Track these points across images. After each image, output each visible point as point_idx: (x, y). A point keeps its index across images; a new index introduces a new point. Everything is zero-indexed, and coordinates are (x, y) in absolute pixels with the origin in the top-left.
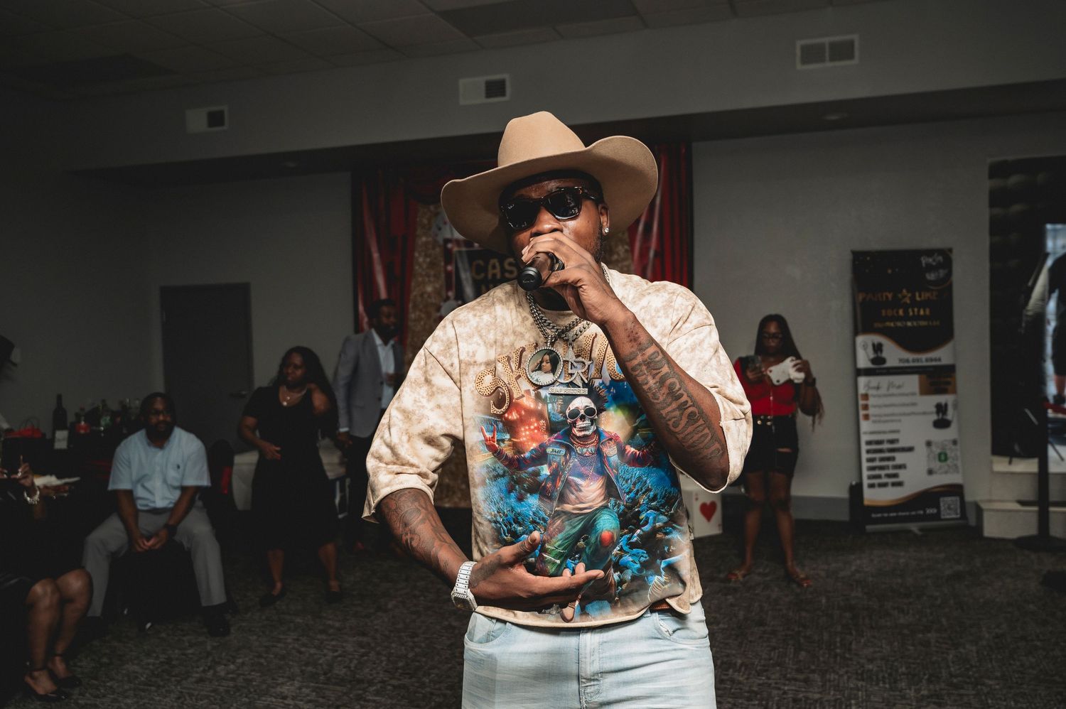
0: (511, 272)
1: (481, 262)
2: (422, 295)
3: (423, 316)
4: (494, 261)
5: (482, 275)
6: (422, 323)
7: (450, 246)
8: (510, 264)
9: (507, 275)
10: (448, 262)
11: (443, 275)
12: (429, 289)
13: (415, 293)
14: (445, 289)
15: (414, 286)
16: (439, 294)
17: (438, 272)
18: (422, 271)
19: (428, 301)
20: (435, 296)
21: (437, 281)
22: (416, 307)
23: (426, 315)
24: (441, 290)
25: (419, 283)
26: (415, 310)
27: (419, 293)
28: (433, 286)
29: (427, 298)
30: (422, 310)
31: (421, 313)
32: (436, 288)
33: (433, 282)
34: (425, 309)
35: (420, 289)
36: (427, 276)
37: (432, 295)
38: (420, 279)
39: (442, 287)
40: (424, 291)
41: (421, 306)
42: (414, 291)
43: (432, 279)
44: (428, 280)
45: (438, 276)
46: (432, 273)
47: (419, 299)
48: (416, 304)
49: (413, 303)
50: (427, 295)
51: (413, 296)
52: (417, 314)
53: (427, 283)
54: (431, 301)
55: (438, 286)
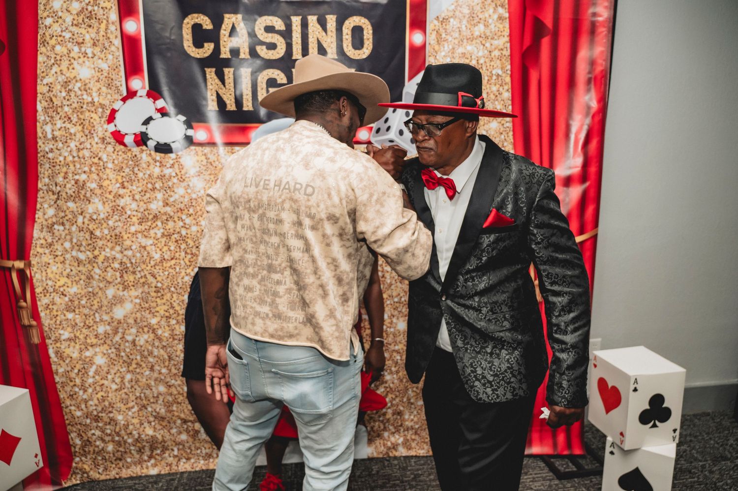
0: (272, 46)
1: (207, 23)
4: (235, 21)
5: (209, 47)
8: (271, 29)
10: (127, 12)
11: (118, 42)
12: (84, 71)
14: (122, 73)
15: (44, 63)
16: (109, 85)
17: (103, 36)
18: (62, 31)
19: (83, 99)
20: (100, 88)
21: (102, 56)
22: (54, 111)
23: (80, 128)
24: (113, 77)
25: (58, 58)
26: (52, 117)
27: (60, 79)
28: (93, 66)
29: (79, 93)
30: (69, 118)
31: (68, 125)
32: (102, 71)
33: (92, 57)
34: (78, 116)
35: (61, 71)
36: (76, 42)
37: (91, 86)
38: (58, 48)
39: (114, 70)
40: (72, 77)
41: (66, 109)
42: (47, 75)
43: (89, 51)
44: (79, 53)
45: (104, 44)
46: (87, 37)
47: (61, 92)
48: (53, 103)
49: (47, 101)
50: (79, 85)
51: (44, 85)
52: (59, 126)
53: (76, 58)
54: (90, 99)
55: (104, 66)
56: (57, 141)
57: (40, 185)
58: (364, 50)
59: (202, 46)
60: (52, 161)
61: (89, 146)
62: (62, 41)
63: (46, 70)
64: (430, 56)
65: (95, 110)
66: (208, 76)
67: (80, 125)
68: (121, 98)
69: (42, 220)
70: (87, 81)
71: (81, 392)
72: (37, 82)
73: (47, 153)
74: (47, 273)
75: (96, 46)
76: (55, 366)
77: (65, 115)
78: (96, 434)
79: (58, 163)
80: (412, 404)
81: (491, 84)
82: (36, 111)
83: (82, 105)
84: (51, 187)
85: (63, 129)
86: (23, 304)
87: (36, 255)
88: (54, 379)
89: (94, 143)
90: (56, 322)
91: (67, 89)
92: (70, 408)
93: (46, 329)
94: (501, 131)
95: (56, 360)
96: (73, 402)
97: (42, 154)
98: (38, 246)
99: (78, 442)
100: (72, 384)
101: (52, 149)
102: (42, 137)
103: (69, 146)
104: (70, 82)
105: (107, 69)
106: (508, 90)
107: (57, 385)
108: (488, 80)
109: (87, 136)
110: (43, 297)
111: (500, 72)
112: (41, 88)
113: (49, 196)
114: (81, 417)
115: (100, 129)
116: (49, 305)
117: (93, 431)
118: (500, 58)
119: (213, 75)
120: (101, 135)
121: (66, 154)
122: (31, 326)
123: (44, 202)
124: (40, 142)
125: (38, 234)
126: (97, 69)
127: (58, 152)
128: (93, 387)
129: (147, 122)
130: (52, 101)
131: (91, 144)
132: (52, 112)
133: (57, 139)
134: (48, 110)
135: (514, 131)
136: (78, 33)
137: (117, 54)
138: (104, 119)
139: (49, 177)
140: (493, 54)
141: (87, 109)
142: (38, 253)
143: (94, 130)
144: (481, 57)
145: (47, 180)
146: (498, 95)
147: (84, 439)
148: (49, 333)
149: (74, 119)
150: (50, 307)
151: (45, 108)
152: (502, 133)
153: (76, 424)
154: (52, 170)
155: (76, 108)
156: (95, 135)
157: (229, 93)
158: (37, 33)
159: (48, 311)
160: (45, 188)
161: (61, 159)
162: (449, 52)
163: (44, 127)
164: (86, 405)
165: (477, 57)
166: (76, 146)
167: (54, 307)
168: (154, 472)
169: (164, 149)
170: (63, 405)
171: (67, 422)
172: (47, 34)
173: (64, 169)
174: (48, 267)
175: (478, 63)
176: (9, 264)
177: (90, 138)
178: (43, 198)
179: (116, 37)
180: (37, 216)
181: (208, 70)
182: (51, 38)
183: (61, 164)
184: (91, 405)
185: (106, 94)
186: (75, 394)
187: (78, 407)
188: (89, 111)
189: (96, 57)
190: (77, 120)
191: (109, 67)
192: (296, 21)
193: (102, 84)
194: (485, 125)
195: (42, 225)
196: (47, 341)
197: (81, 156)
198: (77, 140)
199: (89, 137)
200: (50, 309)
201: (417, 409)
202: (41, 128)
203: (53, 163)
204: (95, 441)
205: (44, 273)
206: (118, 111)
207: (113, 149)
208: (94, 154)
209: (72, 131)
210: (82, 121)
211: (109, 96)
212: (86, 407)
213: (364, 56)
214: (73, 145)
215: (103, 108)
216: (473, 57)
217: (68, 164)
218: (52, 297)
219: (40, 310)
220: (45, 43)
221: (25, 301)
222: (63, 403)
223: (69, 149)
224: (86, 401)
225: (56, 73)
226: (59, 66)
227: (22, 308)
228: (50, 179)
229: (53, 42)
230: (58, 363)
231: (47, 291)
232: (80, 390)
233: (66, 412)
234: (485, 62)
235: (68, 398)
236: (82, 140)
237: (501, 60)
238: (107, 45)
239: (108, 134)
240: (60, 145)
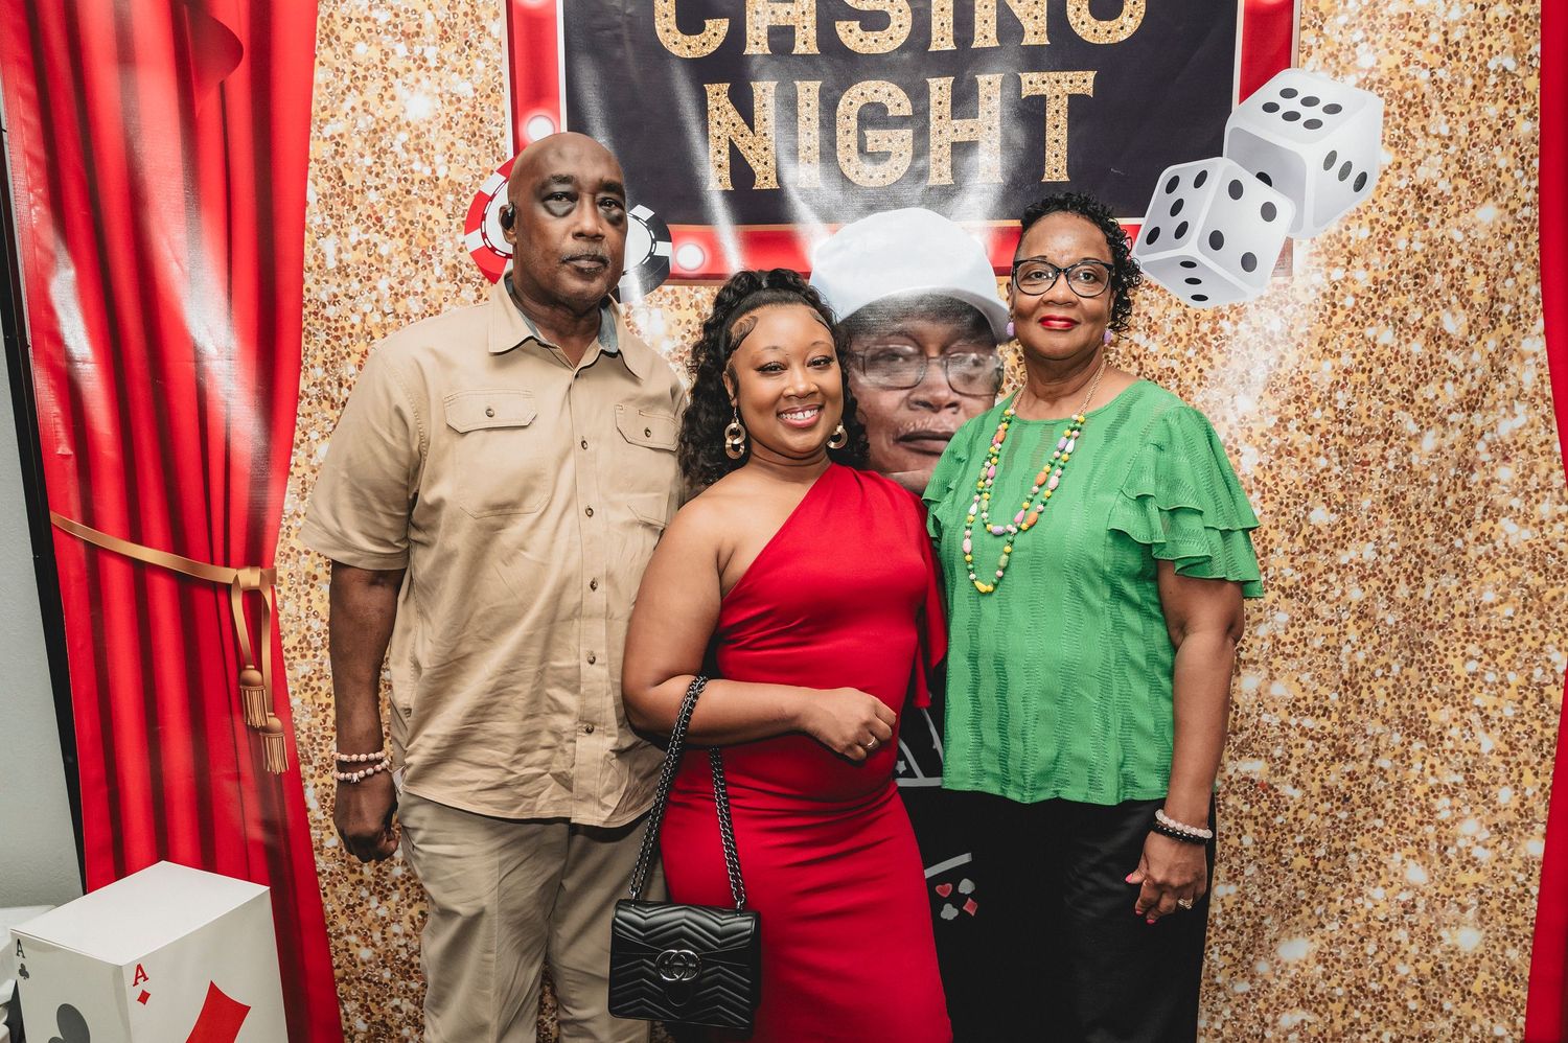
11: (498, 28)
13: (337, 125)
14: (506, 105)
15: (327, 87)
16: (474, 135)
17: (466, 14)
18: (370, 8)
19: (412, 172)
20: (453, 144)
21: (462, 63)
22: (343, 204)
23: (402, 243)
24: (485, 115)
25: (360, 72)
26: (340, 218)
27: (361, 125)
28: (437, 90)
29: (403, 156)
30: (379, 219)
31: (374, 237)
32: (459, 100)
33: (437, 69)
34: (398, 212)
35: (364, 103)
36: (403, 33)
37: (431, 138)
38: (361, 49)
39: (488, 96)
40: (389, 118)
41: (373, 196)
42: (332, 116)
43: (431, 53)
44: (408, 58)
45: (466, 34)
46: (428, 19)
47: (362, 156)
48: (344, 184)
49: (329, 179)
50: (403, 136)
51: (325, 139)
52: (353, 239)
53: (401, 71)
54: (427, 172)
55: (464, 88)
56: (348, 276)
57: (303, 386)
58: (1124, 18)
59: (700, 29)
60: (333, 325)
61: (420, 288)
62: (369, 31)
63: (332, 103)
64: (1305, 28)
65: (439, 198)
66: (711, 105)
67: (401, 235)
68: (499, 165)
69: (304, 469)
70: (423, 128)
71: (374, 902)
72: (309, 131)
73: (324, 306)
74: (310, 601)
75: (448, 40)
76: (318, 832)
77: (369, 211)
78: (404, 1008)
79: (348, 330)
80: (1219, 988)
81: (1481, 99)
82: (304, 204)
83: (408, 187)
84: (328, 388)
85: (364, 246)
86: (254, 675)
87: (288, 556)
88: (313, 863)
89: (432, 281)
90: (325, 721)
91: (377, 149)
92: (347, 938)
93: (303, 738)
94: (1507, 231)
95: (319, 815)
96: (355, 925)
97: (311, 308)
98: (293, 533)
99: (360, 1024)
100: (354, 878)
101: (335, 296)
102: (315, 268)
103: (375, 288)
104: (383, 130)
105: (471, 94)
106: (1530, 115)
107: (320, 879)
108: (1475, 87)
109: (417, 262)
110: (299, 660)
111: (1510, 64)
112: (319, 149)
113: (323, 411)
114: (370, 962)
115: (448, 245)
116: (310, 679)
117: (396, 1001)
118: (1510, 25)
119: (724, 100)
120: (448, 260)
121: (367, 308)
122: (267, 730)
123: (311, 425)
124: (309, 280)
125: (293, 503)
126: (447, 97)
127: (349, 303)
128: (402, 888)
130: (341, 177)
131: (424, 281)
132: (340, 207)
133: (349, 270)
134: (331, 202)
135: (1541, 230)
136: (406, 11)
137: (497, 57)
138: (458, 220)
139: (325, 363)
140: (1490, 15)
141: (420, 197)
142: (292, 549)
143: (434, 248)
144: (1456, 24)
145: (319, 372)
146: (1504, 130)
147: (374, 1019)
148: (309, 748)
149: (390, 223)
150: (314, 683)
151: (325, 196)
152: (1509, 237)
153: (358, 979)
154: (334, 348)
155: (394, 194)
156: (435, 260)
157: (762, 146)
158: (316, 13)
159: (309, 693)
160: (313, 391)
161: (356, 319)
162: (1361, 14)
163: (320, 242)
164: (383, 933)
165: (1445, 24)
166: (391, 288)
167: (320, 684)
170: (331, 930)
171: (338, 973)
172: (337, 16)
173: (361, 346)
174: (312, 586)
175: (1446, 41)
176: (226, 575)
177: (424, 267)
178: (310, 415)
179: (496, 14)
180: (293, 460)
181: (711, 89)
182: (346, 27)
183: (353, 332)
184: (395, 935)
185: (466, 156)
186: (361, 905)
187: (365, 938)
188: (424, 201)
189: (447, 67)
190: (395, 224)
191: (476, 90)
193: (459, 135)
194: (1462, 214)
195: (303, 483)
196: (302, 767)
197: (401, 312)
198: (394, 272)
199: (420, 265)
200: (313, 689)
201: (1233, 1004)
202: (314, 244)
203: (336, 329)
204: (400, 1028)
205: (304, 599)
206: (491, 199)
207: (475, 294)
208: (431, 306)
209: (384, 250)
210: (407, 226)
211: (472, 163)
212: (384, 939)
213: (1123, 36)
214: (383, 284)
215: (458, 193)
216: (1433, 25)
217: (370, 333)
218: (318, 659)
219: (290, 690)
220: (331, 37)
221: (259, 668)
222: (332, 924)
223: (374, 295)
224: (384, 924)
225: (353, 109)
226: (361, 93)
227: (249, 683)
228: (326, 370)
229: (349, 34)
230: (324, 824)
231: (309, 643)
232: (371, 894)
233: (336, 947)
234: (1468, 38)
235: (343, 912)
236: (406, 272)
237: (1513, 30)
238: (473, 37)
239: (466, 257)
240: (356, 286)
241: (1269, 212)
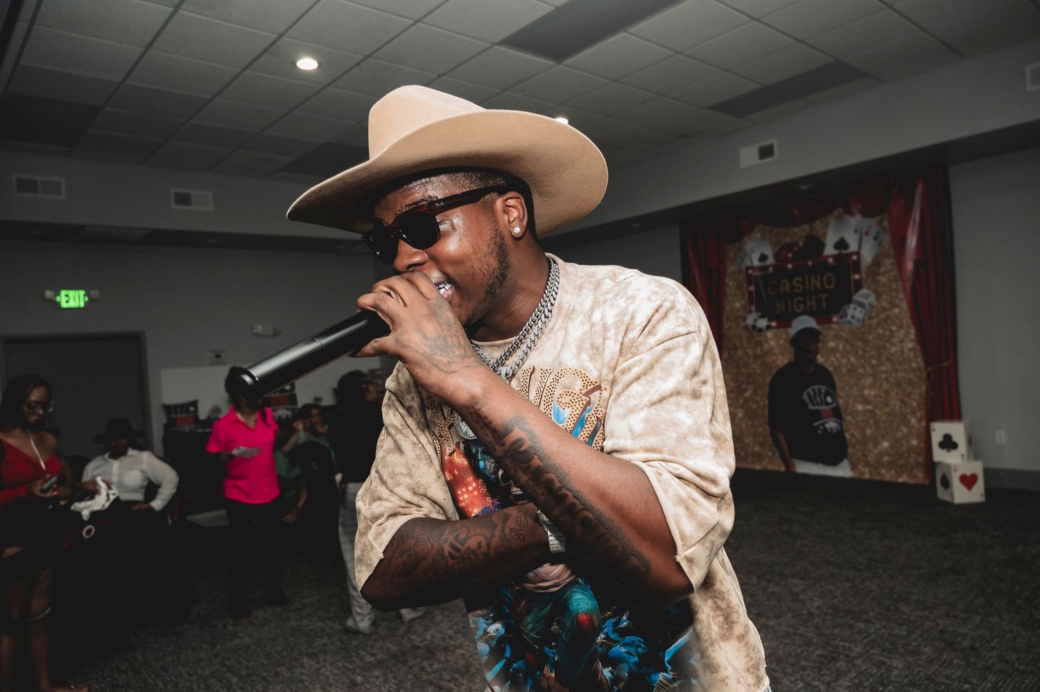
0: (798, 288)
1: (775, 282)
2: (732, 310)
3: (734, 325)
4: (785, 281)
5: (776, 292)
6: (733, 330)
7: (750, 272)
8: (798, 282)
9: (795, 291)
10: (749, 284)
11: (746, 294)
12: (737, 305)
13: (728, 308)
14: (748, 304)
17: (742, 292)
18: (731, 292)
24: (746, 306)
25: (730, 300)
29: (735, 312)
32: (742, 304)
36: (735, 295)
37: (739, 309)
40: (733, 307)
43: (739, 298)
45: (743, 295)
46: (739, 293)
50: (735, 309)
53: (735, 301)
54: (738, 314)
62: (731, 296)
68: (748, 312)
83: (736, 316)
89: (739, 329)
115: (741, 324)
129: (755, 320)
135: (910, 311)
136: (735, 292)
137: (747, 298)
138: (742, 321)
141: (738, 318)
156: (739, 326)
168: (758, 467)
169: (760, 330)
182: (728, 294)
185: (743, 312)
189: (741, 300)
191: (744, 302)
192: (807, 278)
193: (742, 309)
207: (745, 332)
215: (742, 317)
239: (744, 326)
241: (861, 312)
